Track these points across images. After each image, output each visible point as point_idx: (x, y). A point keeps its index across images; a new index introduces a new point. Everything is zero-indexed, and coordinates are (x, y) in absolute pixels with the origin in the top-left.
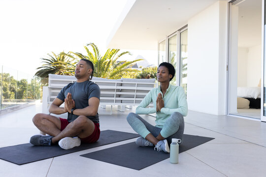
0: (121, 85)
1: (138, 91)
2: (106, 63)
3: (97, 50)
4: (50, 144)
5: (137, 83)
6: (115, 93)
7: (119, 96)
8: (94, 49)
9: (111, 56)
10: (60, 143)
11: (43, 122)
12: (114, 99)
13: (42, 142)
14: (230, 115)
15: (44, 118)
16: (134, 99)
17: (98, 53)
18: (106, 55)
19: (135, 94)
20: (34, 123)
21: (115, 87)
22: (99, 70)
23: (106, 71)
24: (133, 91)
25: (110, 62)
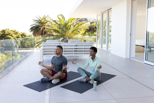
0: (77, 46)
1: (84, 48)
2: (69, 25)
3: (64, 18)
4: (48, 81)
5: (84, 45)
6: (74, 50)
7: (76, 51)
8: (62, 18)
9: (72, 21)
10: (52, 82)
11: (44, 73)
12: (73, 52)
13: (45, 80)
14: (131, 59)
15: (45, 71)
16: (83, 52)
17: (64, 19)
18: (69, 20)
19: (83, 50)
20: (41, 73)
21: (74, 47)
22: (66, 29)
23: (69, 29)
24: (83, 48)
25: (71, 25)
